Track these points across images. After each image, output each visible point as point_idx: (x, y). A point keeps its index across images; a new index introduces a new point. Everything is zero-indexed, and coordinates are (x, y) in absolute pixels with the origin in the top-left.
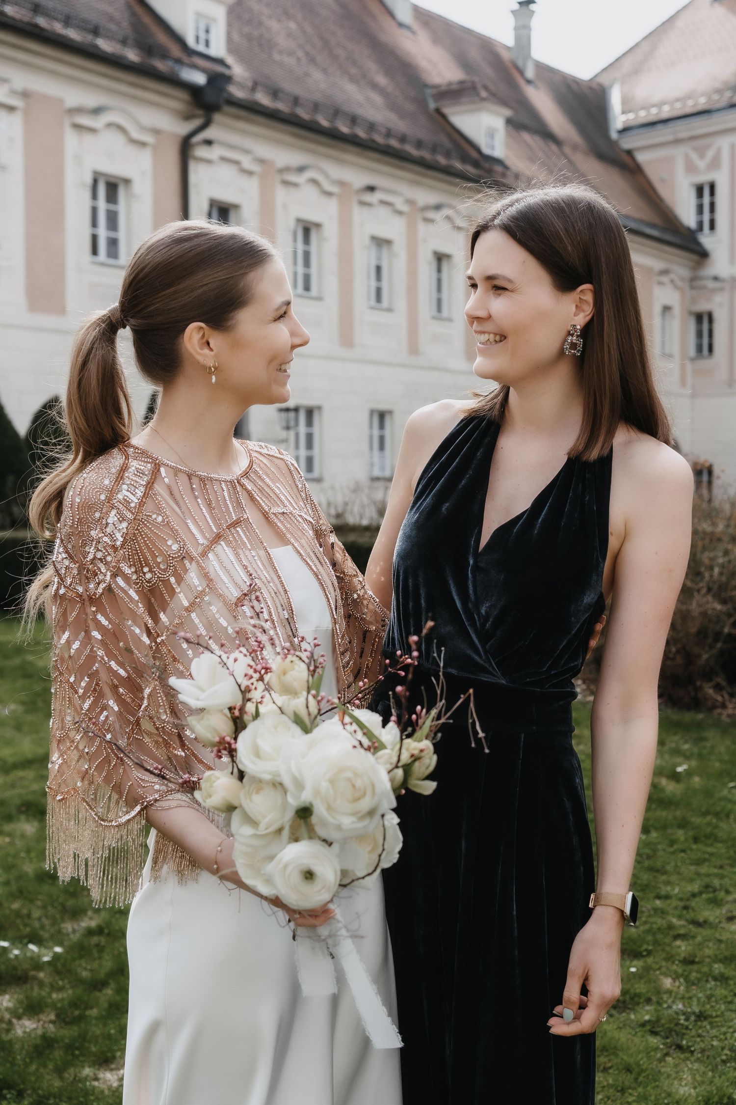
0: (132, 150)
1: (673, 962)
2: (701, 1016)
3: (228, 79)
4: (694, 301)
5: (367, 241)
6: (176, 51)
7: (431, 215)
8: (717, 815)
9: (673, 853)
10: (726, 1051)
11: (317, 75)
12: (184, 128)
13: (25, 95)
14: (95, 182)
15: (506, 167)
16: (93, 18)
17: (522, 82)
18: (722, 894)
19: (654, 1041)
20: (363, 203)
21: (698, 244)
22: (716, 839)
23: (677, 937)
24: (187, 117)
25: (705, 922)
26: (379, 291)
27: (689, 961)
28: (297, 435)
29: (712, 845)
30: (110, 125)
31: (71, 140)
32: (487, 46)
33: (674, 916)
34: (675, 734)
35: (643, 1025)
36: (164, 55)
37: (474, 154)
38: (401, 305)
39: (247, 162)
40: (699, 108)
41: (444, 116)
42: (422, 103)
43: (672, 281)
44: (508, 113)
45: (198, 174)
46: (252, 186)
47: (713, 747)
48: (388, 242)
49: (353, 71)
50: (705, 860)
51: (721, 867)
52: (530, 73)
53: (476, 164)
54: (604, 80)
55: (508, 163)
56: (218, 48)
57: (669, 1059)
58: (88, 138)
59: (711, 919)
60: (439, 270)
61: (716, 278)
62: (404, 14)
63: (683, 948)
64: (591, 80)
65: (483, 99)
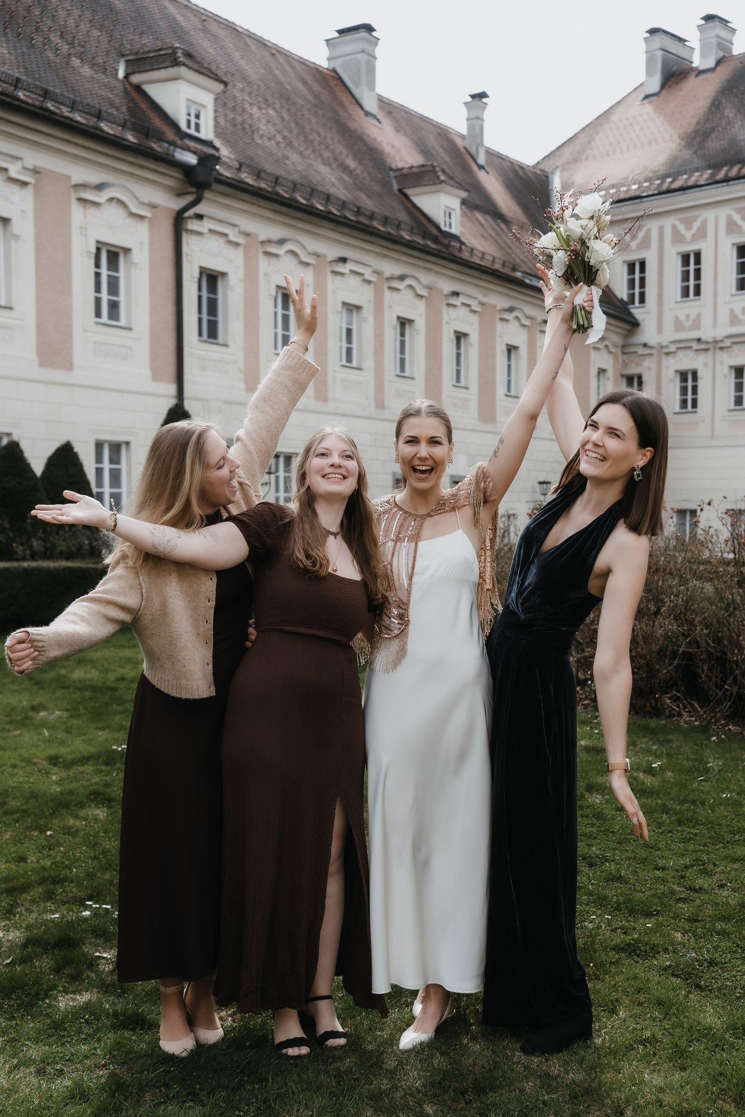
0: (131, 222)
1: (680, 920)
2: (712, 963)
3: (217, 160)
4: (625, 365)
5: (339, 307)
6: (170, 135)
7: (395, 284)
8: (693, 802)
9: (662, 833)
10: (738, 990)
11: (294, 157)
12: (177, 204)
13: (36, 171)
14: (98, 250)
15: (462, 243)
16: (95, 102)
17: (475, 168)
18: (711, 866)
19: (676, 981)
20: (335, 273)
21: (630, 314)
22: (697, 822)
23: (680, 900)
24: (180, 194)
25: (701, 888)
26: (349, 351)
27: (693, 920)
28: (277, 478)
29: (694, 827)
30: (111, 200)
31: (77, 212)
32: (443, 133)
33: (674, 883)
34: (644, 737)
35: (665, 969)
36: (160, 138)
37: (435, 231)
38: (369, 364)
39: (233, 235)
40: (631, 194)
41: (407, 196)
42: (386, 184)
43: (606, 346)
44: (464, 194)
45: (190, 245)
46: (238, 255)
47: (678, 748)
48: (358, 308)
49: (326, 154)
50: (690, 839)
51: (705, 845)
52: (482, 160)
53: (436, 240)
54: (546, 167)
55: (463, 239)
56: (207, 132)
57: (692, 996)
58: (92, 211)
59: (706, 886)
60: (402, 334)
61: (645, 345)
62: (371, 105)
63: (686, 909)
64: (534, 167)
65: (442, 182)
